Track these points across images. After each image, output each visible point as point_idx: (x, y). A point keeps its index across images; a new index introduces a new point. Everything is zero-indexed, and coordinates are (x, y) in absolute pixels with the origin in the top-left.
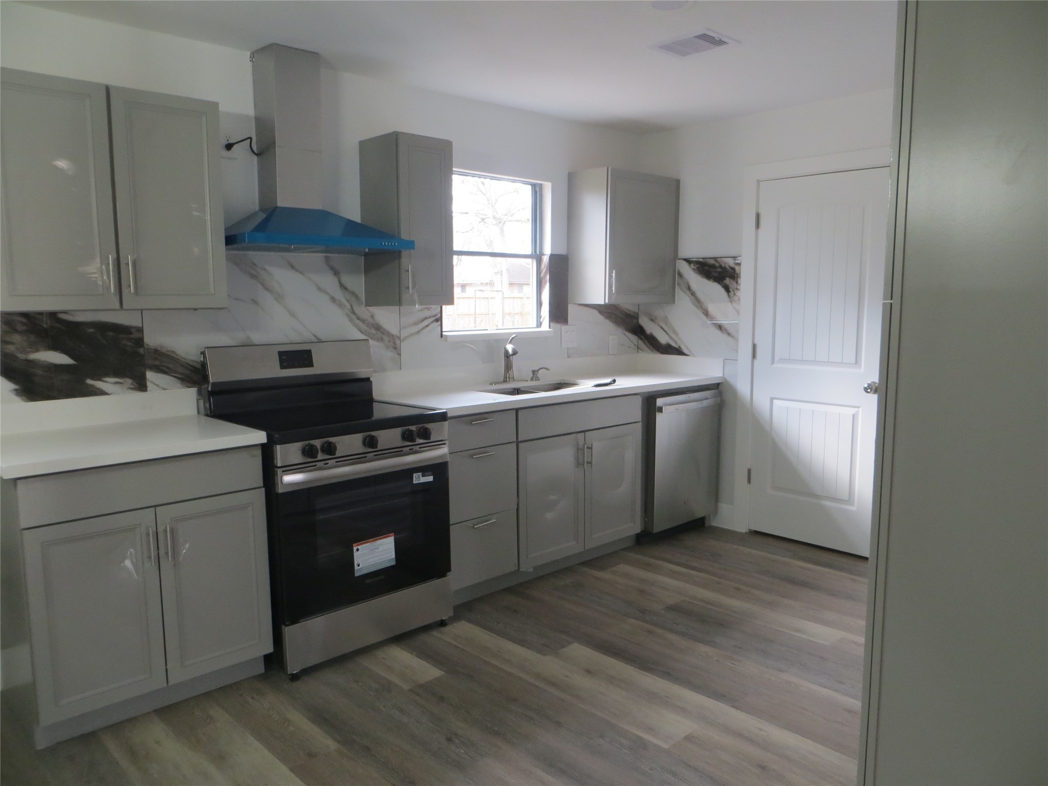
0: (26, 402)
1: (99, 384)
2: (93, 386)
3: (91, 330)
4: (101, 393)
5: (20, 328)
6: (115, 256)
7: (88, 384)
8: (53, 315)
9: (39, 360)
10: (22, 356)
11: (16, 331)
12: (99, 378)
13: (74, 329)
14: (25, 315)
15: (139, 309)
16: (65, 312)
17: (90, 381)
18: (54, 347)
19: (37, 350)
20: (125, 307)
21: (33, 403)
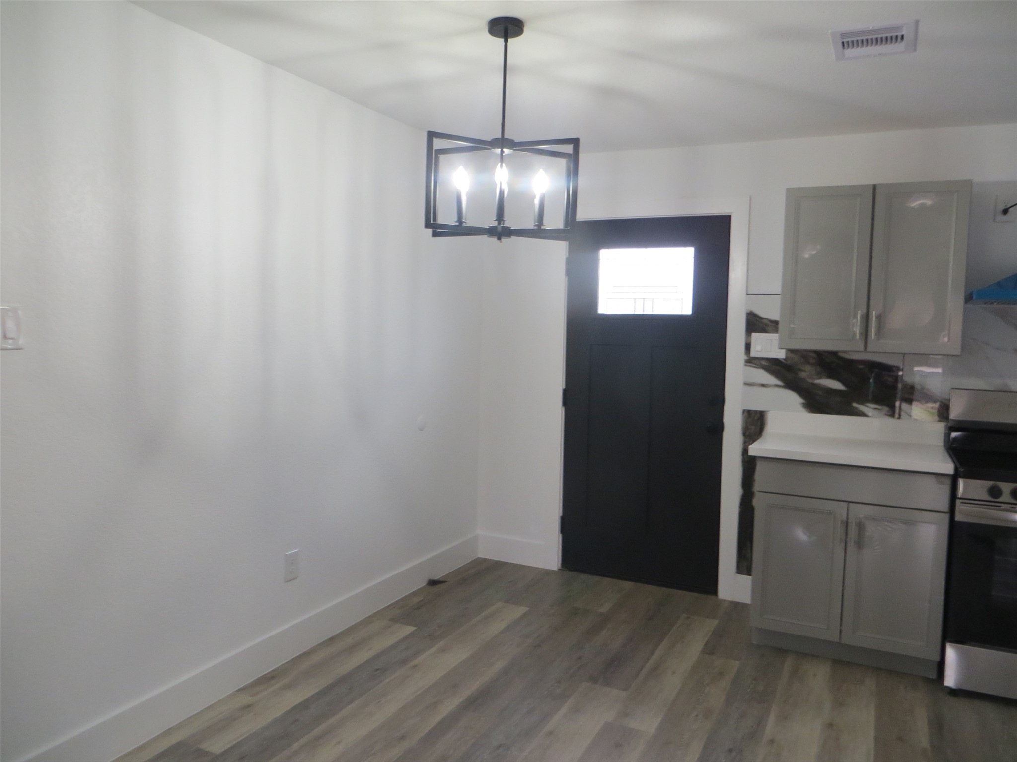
0: (810, 413)
1: (862, 408)
2: (856, 408)
3: (861, 366)
4: (862, 414)
5: (812, 361)
6: (865, 311)
7: (852, 406)
8: (834, 354)
9: (821, 385)
10: (811, 381)
11: (809, 363)
12: (862, 403)
13: (849, 364)
14: (818, 353)
15: (901, 353)
16: (844, 352)
17: (855, 405)
18: (831, 376)
19: (821, 378)
20: (868, 350)
21: (813, 414)
